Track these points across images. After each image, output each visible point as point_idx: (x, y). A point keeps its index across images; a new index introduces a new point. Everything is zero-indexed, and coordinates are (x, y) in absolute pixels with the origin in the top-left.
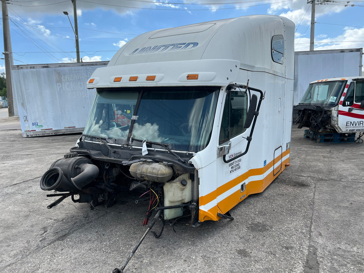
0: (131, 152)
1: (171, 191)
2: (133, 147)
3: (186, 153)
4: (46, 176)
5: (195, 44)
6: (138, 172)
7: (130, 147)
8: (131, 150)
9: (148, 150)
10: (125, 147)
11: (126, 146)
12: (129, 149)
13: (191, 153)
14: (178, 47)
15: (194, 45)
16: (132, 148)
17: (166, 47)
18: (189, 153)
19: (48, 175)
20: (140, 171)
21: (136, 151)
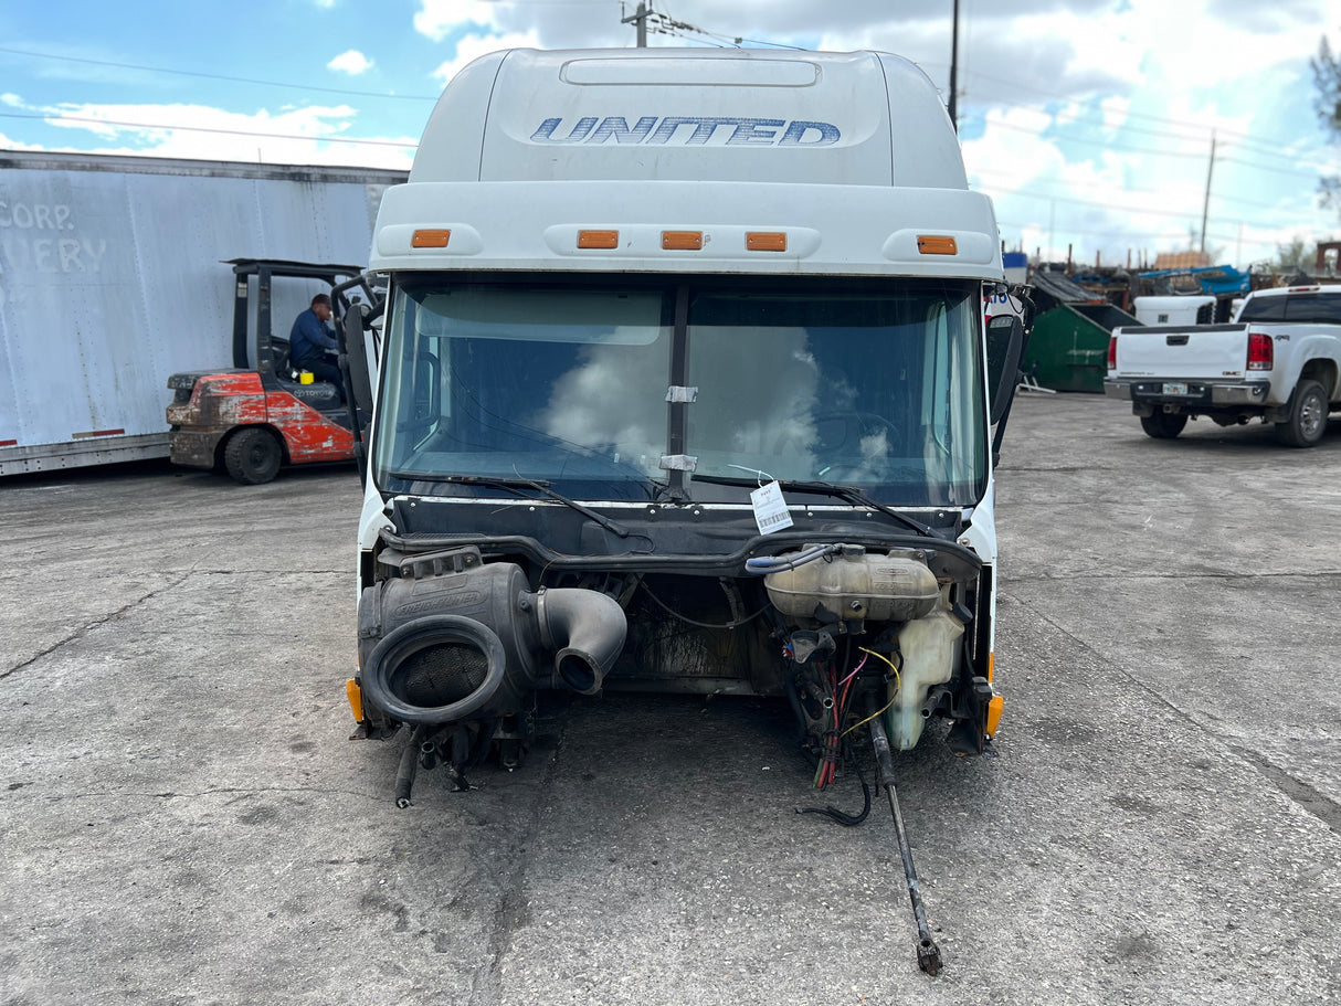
0: (704, 527)
1: (931, 648)
2: (707, 507)
3: (939, 512)
4: (385, 663)
5: (830, 131)
6: (834, 590)
7: (692, 510)
8: (698, 519)
9: (792, 513)
10: (665, 510)
11: (669, 506)
12: (689, 516)
13: (951, 510)
14: (759, 134)
15: (824, 136)
16: (701, 509)
17: (707, 126)
18: (946, 513)
19: (390, 657)
20: (838, 588)
21: (723, 521)
